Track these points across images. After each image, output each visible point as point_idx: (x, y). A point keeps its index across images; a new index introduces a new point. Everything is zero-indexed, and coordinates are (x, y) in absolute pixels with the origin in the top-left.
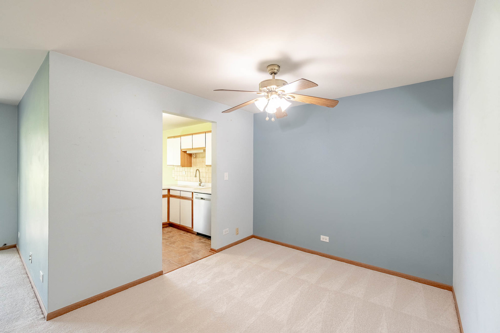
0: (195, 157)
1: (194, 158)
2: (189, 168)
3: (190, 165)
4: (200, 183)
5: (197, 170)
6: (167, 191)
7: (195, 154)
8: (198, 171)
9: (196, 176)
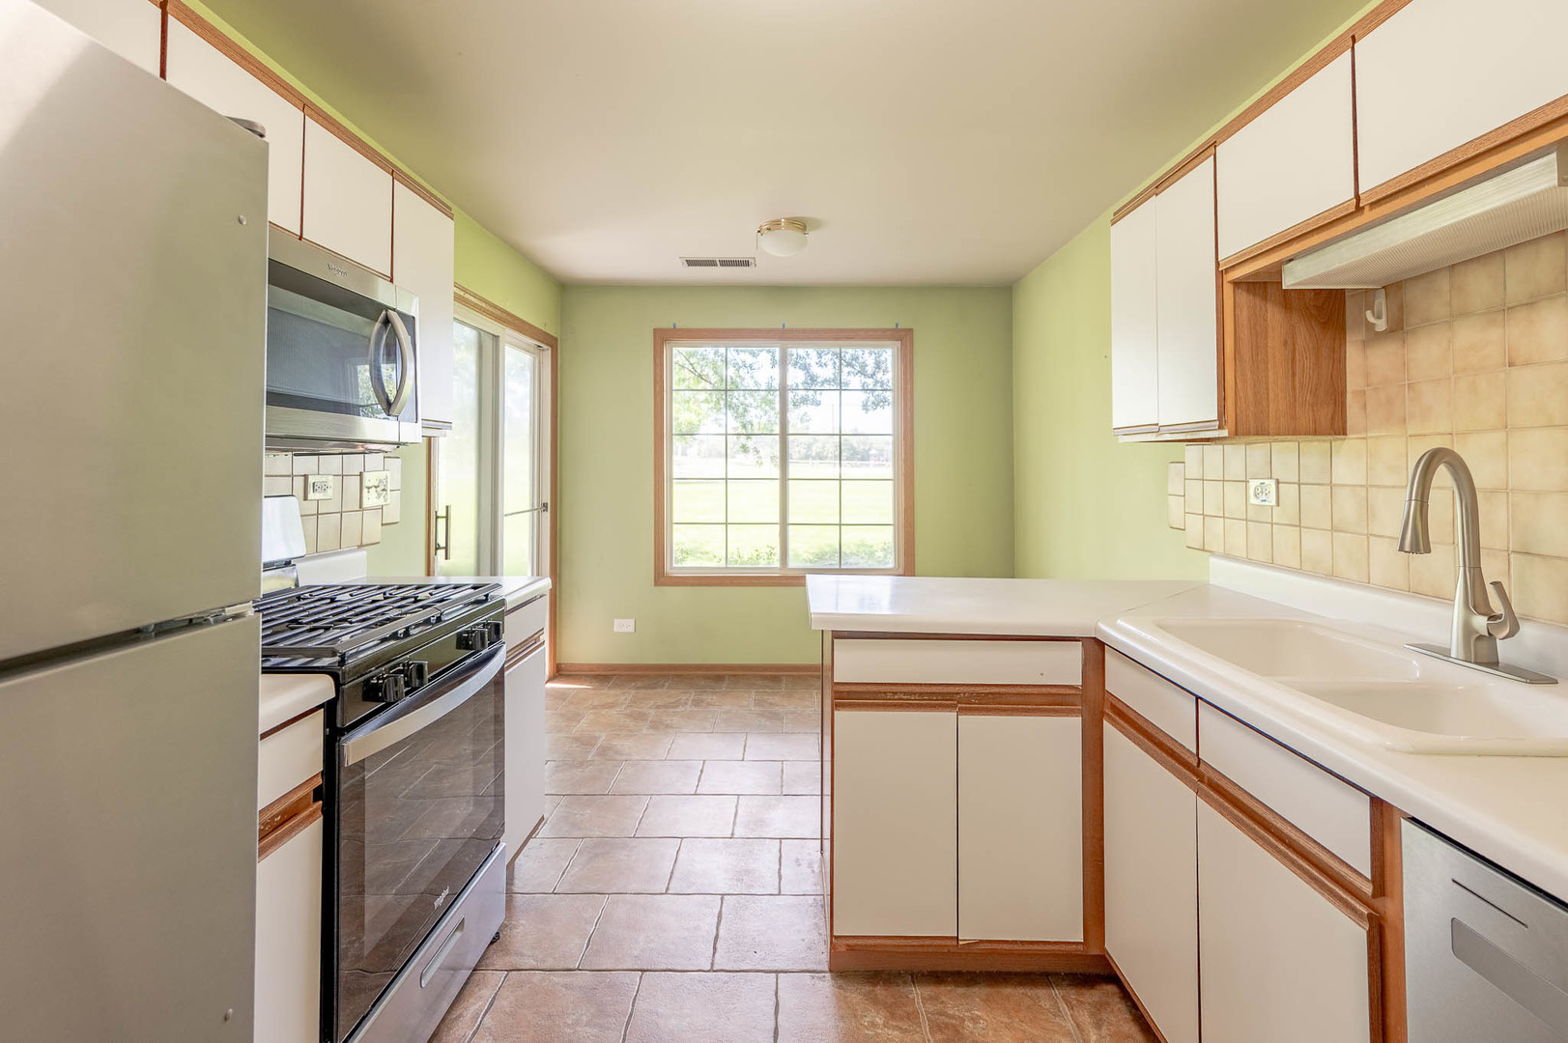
0: (1381, 325)
1: (1373, 337)
2: (1314, 449)
3: (1325, 415)
4: (1480, 622)
5: (1432, 460)
6: (1075, 654)
7: (1381, 301)
8: (1442, 475)
9: (1418, 541)
